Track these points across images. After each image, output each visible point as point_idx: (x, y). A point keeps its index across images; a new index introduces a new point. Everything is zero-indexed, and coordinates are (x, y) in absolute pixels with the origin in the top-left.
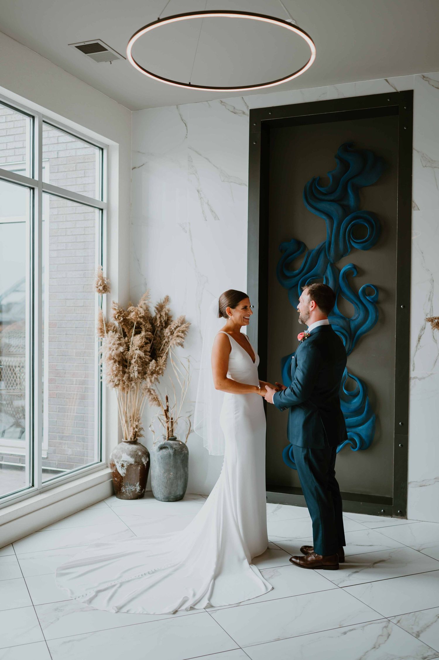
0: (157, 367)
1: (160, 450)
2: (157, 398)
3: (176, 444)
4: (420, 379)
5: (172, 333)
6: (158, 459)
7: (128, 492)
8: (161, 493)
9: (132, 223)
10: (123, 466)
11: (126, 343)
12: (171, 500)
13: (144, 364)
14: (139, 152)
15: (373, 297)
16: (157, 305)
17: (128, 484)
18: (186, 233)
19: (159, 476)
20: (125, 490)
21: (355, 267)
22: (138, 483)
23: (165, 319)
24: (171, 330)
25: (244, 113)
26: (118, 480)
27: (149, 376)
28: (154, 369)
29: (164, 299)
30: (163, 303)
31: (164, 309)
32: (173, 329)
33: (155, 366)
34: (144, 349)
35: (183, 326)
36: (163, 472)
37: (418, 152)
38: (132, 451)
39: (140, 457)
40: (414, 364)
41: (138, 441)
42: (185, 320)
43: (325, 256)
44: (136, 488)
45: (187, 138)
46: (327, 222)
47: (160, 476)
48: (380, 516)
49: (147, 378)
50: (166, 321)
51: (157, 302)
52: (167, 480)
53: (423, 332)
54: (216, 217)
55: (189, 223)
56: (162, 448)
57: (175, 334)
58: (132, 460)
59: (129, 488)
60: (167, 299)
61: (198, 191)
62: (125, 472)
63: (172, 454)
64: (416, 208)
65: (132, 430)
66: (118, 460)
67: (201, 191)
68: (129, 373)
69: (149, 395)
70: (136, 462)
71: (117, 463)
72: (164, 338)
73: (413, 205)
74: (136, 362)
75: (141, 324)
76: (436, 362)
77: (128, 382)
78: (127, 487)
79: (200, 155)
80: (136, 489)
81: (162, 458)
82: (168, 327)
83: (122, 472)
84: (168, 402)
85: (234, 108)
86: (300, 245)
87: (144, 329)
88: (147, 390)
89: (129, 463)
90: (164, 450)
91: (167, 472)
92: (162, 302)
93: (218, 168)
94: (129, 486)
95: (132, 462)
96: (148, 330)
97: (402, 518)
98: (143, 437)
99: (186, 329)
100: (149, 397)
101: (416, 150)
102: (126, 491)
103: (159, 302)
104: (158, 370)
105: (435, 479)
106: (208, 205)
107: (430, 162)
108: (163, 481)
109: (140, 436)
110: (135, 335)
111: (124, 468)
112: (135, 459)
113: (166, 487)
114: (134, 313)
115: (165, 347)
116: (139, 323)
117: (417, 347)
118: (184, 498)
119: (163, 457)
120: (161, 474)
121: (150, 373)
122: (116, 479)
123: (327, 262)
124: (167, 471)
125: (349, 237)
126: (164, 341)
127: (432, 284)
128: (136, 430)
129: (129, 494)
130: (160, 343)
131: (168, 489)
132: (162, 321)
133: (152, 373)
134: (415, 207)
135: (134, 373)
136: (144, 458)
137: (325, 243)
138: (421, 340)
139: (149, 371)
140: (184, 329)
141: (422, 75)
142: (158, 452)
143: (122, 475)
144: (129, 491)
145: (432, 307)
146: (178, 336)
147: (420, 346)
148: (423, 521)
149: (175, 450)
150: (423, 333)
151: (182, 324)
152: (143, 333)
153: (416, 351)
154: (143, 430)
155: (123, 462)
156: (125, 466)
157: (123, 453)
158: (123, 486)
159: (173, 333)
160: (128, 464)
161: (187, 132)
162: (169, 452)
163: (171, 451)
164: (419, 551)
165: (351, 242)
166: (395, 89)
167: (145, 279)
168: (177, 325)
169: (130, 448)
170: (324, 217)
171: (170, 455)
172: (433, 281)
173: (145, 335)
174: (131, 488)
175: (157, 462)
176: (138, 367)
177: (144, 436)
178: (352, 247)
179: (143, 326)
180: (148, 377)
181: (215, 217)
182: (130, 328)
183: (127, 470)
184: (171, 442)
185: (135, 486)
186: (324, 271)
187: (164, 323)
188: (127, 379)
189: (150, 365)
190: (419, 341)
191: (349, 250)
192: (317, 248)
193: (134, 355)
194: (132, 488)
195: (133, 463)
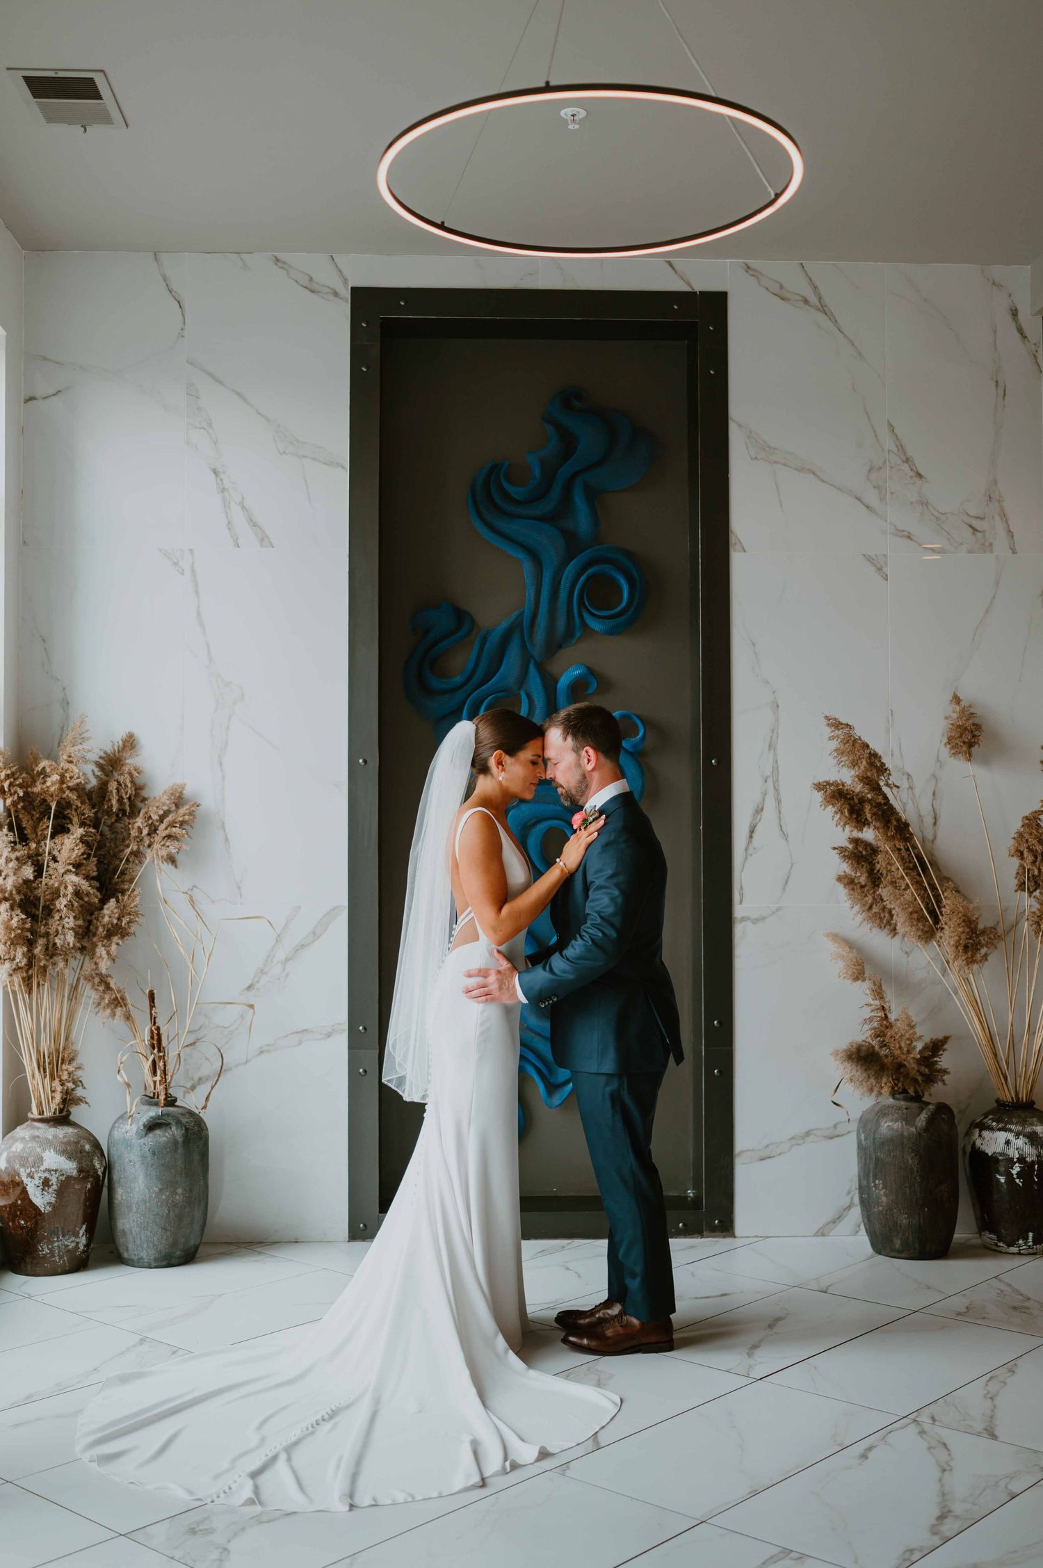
0: (123, 917)
1: (146, 1134)
2: (123, 999)
3: (182, 1114)
4: (755, 921)
5: (153, 830)
6: (143, 1157)
7: (56, 1255)
8: (151, 1245)
9: (25, 542)
10: (46, 1183)
11: (29, 857)
12: (174, 1261)
13: (88, 913)
14: (45, 359)
15: (634, 740)
16: (101, 758)
17: (58, 1232)
18: (183, 574)
19: (145, 1202)
20: (48, 1249)
21: (591, 671)
22: (84, 1227)
23: (129, 792)
24: (150, 822)
25: (336, 294)
26: (29, 1224)
27: (103, 941)
28: (115, 921)
29: (121, 743)
30: (119, 752)
31: (126, 769)
32: (155, 817)
33: (117, 915)
34: (84, 872)
35: (182, 811)
36: (157, 1190)
37: (740, 426)
38: (68, 1143)
39: (90, 1156)
40: (742, 888)
41: (72, 1118)
42: (184, 796)
43: (523, 646)
44: (78, 1240)
45: (182, 336)
46: (527, 567)
47: (147, 1201)
48: (676, 1238)
49: (95, 945)
50: (132, 798)
51: (101, 750)
52: (169, 1211)
53: (759, 817)
54: (264, 540)
55: (191, 550)
56: (152, 1126)
57: (162, 831)
58: (70, 1167)
59: (60, 1243)
60: (130, 743)
61: (215, 472)
62: (53, 1200)
63: (180, 1140)
64: (738, 547)
65: (59, 1088)
66: (33, 1170)
67: (224, 473)
68: (47, 934)
69: (104, 992)
70: (80, 1171)
71: (29, 1179)
72: (127, 842)
73: (732, 540)
74: (70, 906)
75: (69, 805)
76: (787, 882)
77: (47, 960)
78: (55, 1239)
79: (221, 383)
80: (78, 1243)
81: (154, 1153)
82: (141, 814)
83: (41, 1199)
84: (154, 1006)
85: (311, 279)
86: (461, 617)
87: (75, 820)
88: (97, 980)
89: (63, 1175)
90: (158, 1132)
91: (167, 1188)
92: (116, 748)
93: (268, 420)
94: (61, 1238)
95: (72, 1171)
96: (85, 821)
97: (724, 1237)
98: (83, 1105)
99: (191, 817)
100: (102, 998)
101: (735, 421)
102: (52, 1251)
103: (109, 750)
104: (125, 924)
105: (790, 1139)
106: (243, 507)
107: (764, 449)
108: (158, 1214)
109: (77, 1101)
110: (53, 837)
111: (51, 1190)
112: (79, 1163)
113: (165, 1229)
114: (56, 777)
115: (131, 865)
116: (64, 806)
117: (746, 850)
118: (197, 1255)
119: (156, 1151)
120: (150, 1196)
121: (105, 933)
122: (22, 1222)
123: (526, 658)
124: (168, 1185)
125: (581, 603)
126: (128, 851)
127: (774, 713)
128: (70, 1085)
129: (60, 1259)
130: (116, 856)
131: (169, 1233)
132: (123, 798)
133: (109, 935)
134: (735, 544)
135: (64, 935)
136: (98, 1158)
137: (523, 612)
138: (754, 835)
139: (101, 929)
140: (187, 817)
141: (744, 262)
142: (140, 1139)
143: (42, 1210)
144: (59, 1252)
145: (777, 762)
146: (169, 837)
147: (754, 849)
148: (768, 1237)
149: (187, 1129)
150: (760, 821)
151: (177, 806)
152: (78, 832)
153: (746, 858)
154: (82, 1085)
155: (47, 1175)
156: (52, 1185)
157: (44, 1150)
158: (44, 1238)
159: (153, 828)
160: (61, 1178)
161: (184, 324)
162: (173, 1135)
163: (176, 1132)
164: (825, 1292)
165: (586, 615)
166: (688, 284)
167: (64, 689)
168: (165, 808)
169: (61, 1136)
170: (521, 555)
171: (175, 1143)
172: (778, 706)
173: (82, 836)
174: (66, 1243)
175: (138, 1164)
176: (75, 917)
177: (86, 1103)
178: (584, 625)
179: (74, 813)
180: (100, 944)
181: (262, 540)
182: (38, 816)
183: (60, 1193)
184: (171, 1109)
185: (77, 1236)
186: (522, 680)
187: (128, 804)
188: (44, 950)
189: (106, 911)
190: (751, 837)
191: (578, 634)
192: (504, 625)
193: (62, 888)
194: (69, 1241)
195: (75, 1173)
